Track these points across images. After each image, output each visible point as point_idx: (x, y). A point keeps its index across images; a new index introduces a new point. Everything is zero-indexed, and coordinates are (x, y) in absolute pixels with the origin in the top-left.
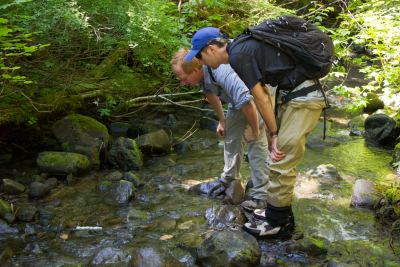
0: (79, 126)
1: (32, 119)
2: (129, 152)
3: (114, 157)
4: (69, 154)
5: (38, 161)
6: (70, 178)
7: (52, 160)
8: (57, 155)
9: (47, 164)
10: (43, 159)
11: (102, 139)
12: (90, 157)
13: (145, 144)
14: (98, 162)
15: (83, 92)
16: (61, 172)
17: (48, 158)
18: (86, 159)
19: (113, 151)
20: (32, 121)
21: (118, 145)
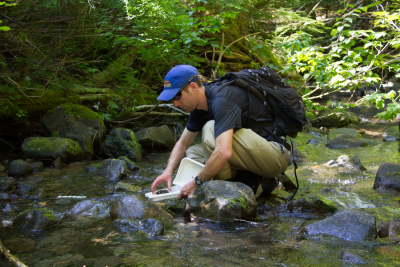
0: (72, 115)
1: (21, 111)
2: (126, 142)
3: (109, 147)
4: (58, 139)
5: (23, 146)
6: (57, 162)
7: (38, 145)
8: (45, 140)
9: (33, 149)
10: (29, 144)
11: (97, 129)
12: (81, 144)
13: (146, 137)
14: (91, 150)
15: (81, 94)
16: (48, 157)
17: (34, 143)
18: (77, 145)
19: (108, 142)
20: (21, 114)
21: (114, 135)
